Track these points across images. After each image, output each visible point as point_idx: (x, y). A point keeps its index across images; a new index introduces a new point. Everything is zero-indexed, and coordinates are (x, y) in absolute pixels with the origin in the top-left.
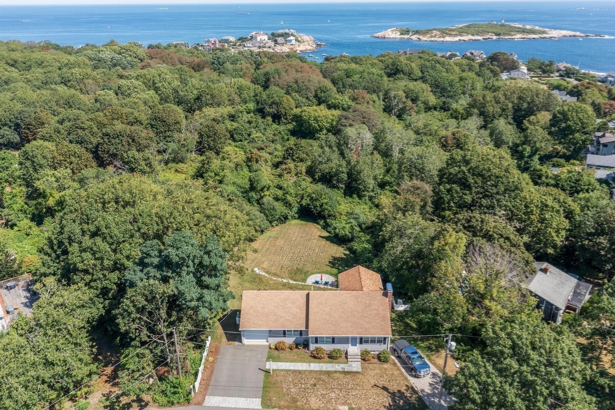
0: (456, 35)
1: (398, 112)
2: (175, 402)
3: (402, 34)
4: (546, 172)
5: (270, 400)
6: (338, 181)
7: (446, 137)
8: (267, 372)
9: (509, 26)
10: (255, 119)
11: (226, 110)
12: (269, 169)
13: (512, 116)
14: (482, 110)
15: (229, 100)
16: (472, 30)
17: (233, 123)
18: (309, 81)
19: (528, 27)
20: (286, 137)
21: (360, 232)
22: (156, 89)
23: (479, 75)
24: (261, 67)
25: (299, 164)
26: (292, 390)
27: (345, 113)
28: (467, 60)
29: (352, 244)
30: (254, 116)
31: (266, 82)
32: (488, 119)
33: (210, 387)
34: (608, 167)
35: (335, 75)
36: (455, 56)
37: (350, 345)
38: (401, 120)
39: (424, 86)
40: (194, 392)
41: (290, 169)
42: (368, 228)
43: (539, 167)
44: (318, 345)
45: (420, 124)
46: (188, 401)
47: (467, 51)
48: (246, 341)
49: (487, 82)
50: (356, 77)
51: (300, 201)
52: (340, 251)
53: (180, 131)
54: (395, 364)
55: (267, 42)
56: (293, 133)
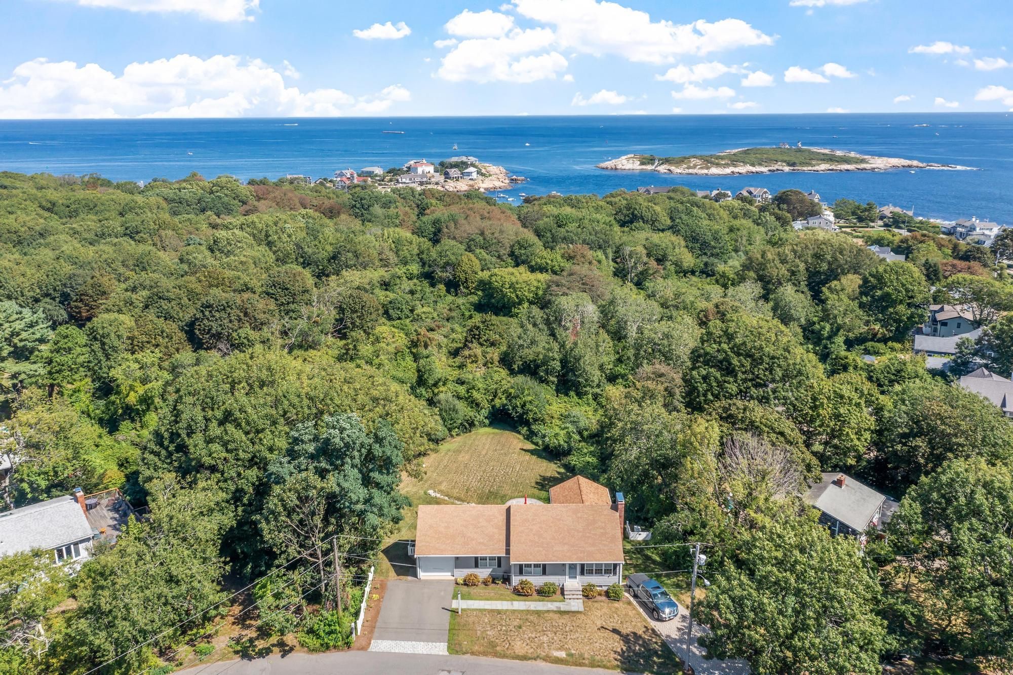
0: (726, 165)
1: (636, 278)
2: (331, 644)
3: (642, 163)
4: (854, 360)
5: (460, 645)
6: (547, 372)
7: (705, 311)
8: (454, 612)
9: (809, 151)
10: (419, 288)
11: (377, 274)
12: (444, 359)
13: (806, 283)
14: (761, 273)
15: (381, 260)
16: (752, 157)
17: (388, 293)
18: (501, 232)
19: (839, 153)
20: (467, 314)
21: (580, 441)
22: (270, 244)
23: (758, 224)
24: (427, 211)
25: (489, 350)
26: (488, 633)
27: (555, 278)
28: (740, 202)
29: (569, 458)
30: (419, 284)
31: (435, 234)
32: (771, 286)
33: (376, 630)
34: (945, 353)
35: (541, 223)
36: (725, 195)
37: (567, 577)
38: (642, 289)
39: (674, 238)
40: (356, 634)
41: (476, 356)
42: (592, 436)
43: (843, 353)
44: (524, 578)
45: (669, 294)
46: (348, 645)
47: (742, 189)
48: (422, 575)
49: (770, 233)
50: (572, 227)
51: (492, 400)
52: (551, 469)
53: (309, 303)
54: (630, 603)
55: (433, 176)
56: (479, 307)
